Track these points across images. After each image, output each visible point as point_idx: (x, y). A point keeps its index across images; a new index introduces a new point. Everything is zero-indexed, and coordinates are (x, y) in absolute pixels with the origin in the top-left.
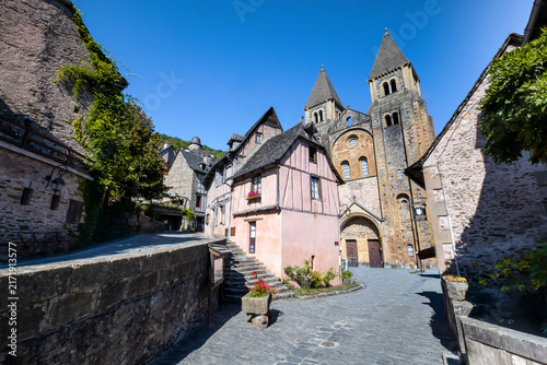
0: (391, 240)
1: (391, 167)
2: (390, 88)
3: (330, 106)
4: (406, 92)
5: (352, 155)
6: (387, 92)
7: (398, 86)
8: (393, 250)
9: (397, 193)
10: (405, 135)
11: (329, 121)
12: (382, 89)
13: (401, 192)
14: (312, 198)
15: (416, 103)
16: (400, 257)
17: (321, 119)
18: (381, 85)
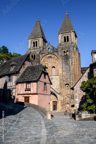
0: (62, 102)
1: (64, 73)
2: (66, 39)
3: (41, 40)
4: (72, 43)
5: (49, 65)
6: (65, 41)
7: (69, 40)
8: (62, 105)
9: (65, 83)
10: (70, 61)
11: (40, 47)
12: (63, 39)
13: (67, 83)
14: (44, 90)
15: (75, 49)
16: (64, 108)
17: (36, 46)
18: (63, 37)
